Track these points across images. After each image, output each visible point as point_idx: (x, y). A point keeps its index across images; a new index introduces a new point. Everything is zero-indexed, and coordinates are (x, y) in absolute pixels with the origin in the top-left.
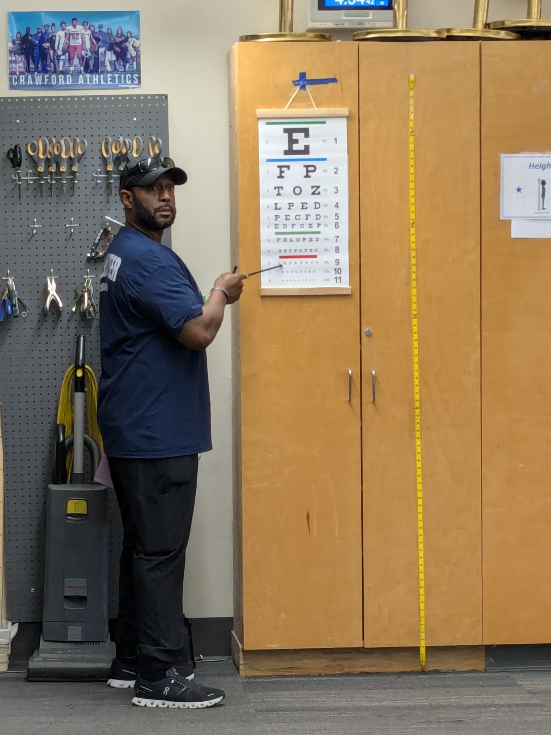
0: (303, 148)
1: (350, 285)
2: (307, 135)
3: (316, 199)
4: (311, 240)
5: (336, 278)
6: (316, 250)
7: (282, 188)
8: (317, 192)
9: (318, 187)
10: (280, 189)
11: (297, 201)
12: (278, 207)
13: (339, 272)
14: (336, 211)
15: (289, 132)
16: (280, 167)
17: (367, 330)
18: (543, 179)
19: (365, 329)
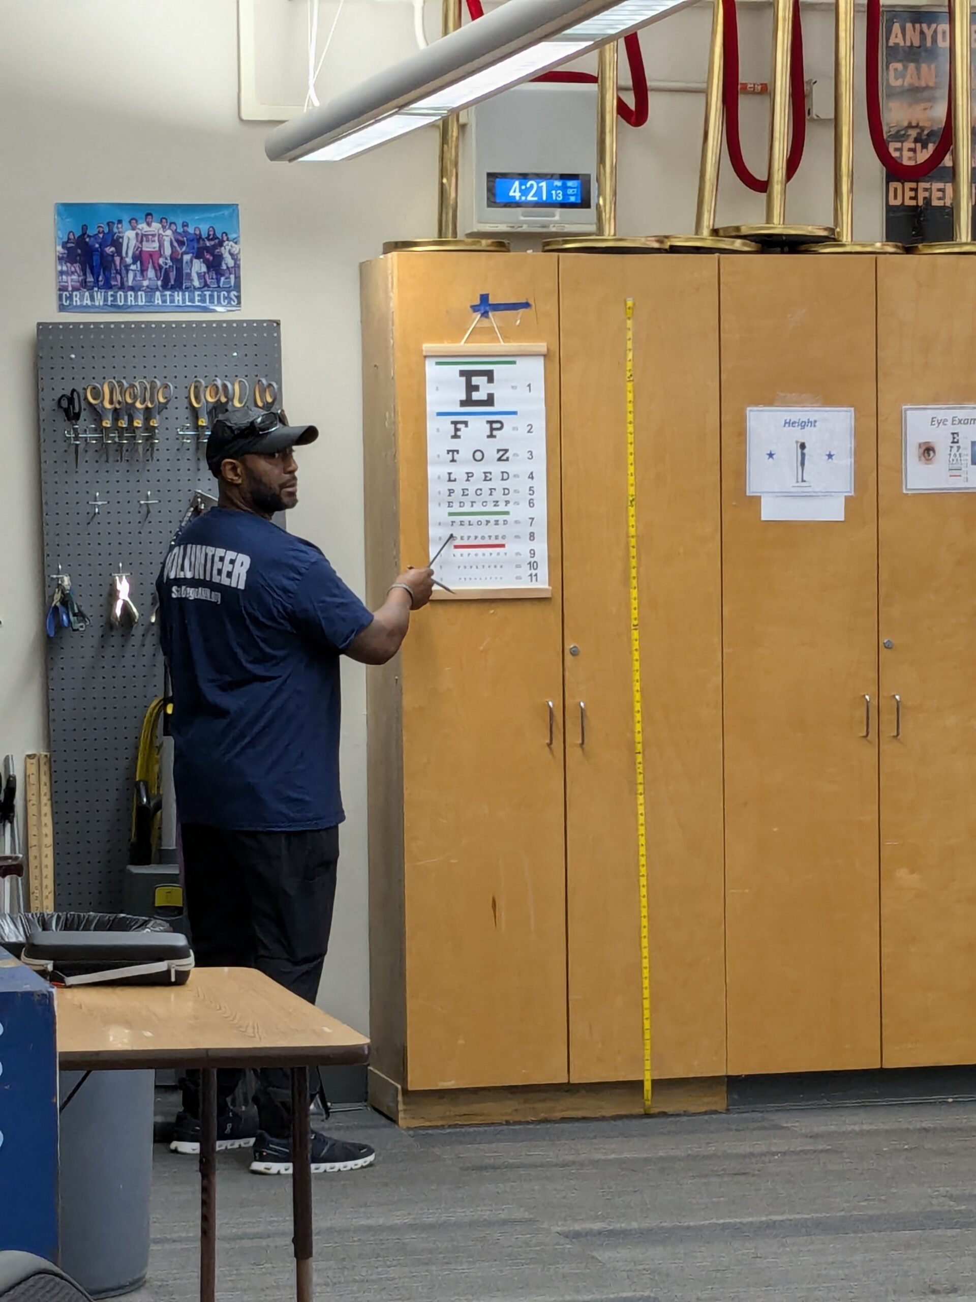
0: (485, 398)
1: (549, 585)
2: (491, 380)
3: (503, 466)
4: (497, 522)
5: (531, 575)
6: (504, 537)
7: (457, 451)
8: (504, 458)
9: (506, 451)
10: (455, 453)
11: (478, 470)
12: (452, 478)
13: (535, 567)
14: (530, 483)
15: (467, 375)
16: (455, 423)
17: (572, 646)
18: (802, 441)
19: (569, 646)
